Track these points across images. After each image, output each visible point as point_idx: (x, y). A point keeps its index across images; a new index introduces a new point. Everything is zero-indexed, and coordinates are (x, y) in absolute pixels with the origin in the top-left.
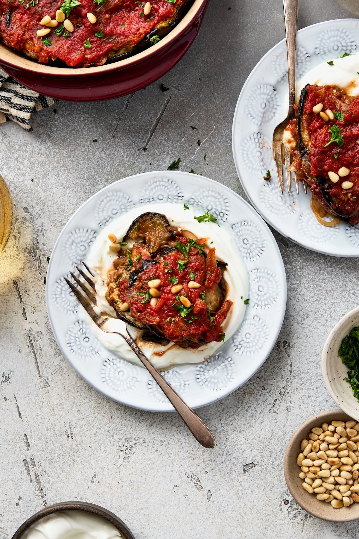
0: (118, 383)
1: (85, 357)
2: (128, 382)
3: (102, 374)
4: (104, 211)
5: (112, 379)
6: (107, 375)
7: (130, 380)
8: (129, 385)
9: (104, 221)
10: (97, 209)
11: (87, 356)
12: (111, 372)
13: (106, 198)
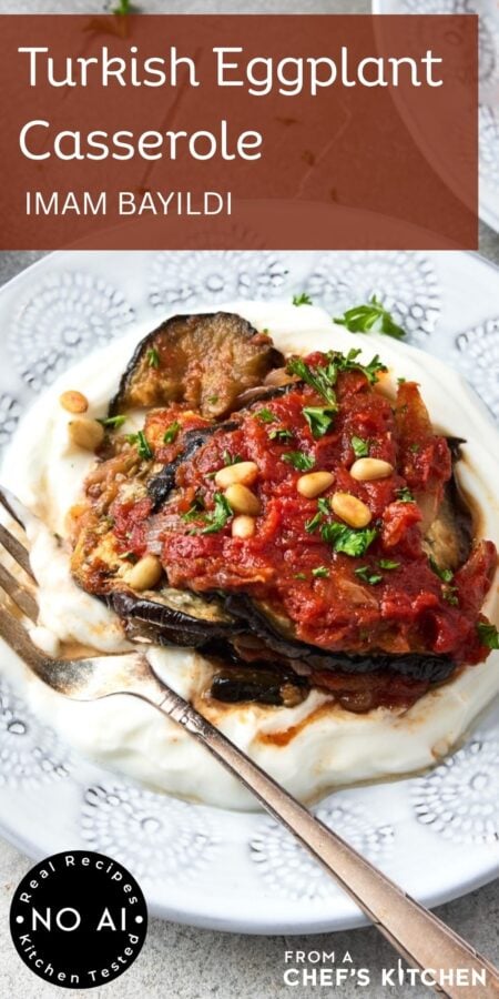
0: (146, 853)
1: (19, 778)
2: (180, 850)
3: (84, 828)
4: (38, 337)
5: (123, 843)
6: (103, 831)
7: (186, 843)
8: (183, 859)
9: (41, 368)
10: (14, 327)
11: (27, 777)
12: (114, 823)
13: (40, 294)
